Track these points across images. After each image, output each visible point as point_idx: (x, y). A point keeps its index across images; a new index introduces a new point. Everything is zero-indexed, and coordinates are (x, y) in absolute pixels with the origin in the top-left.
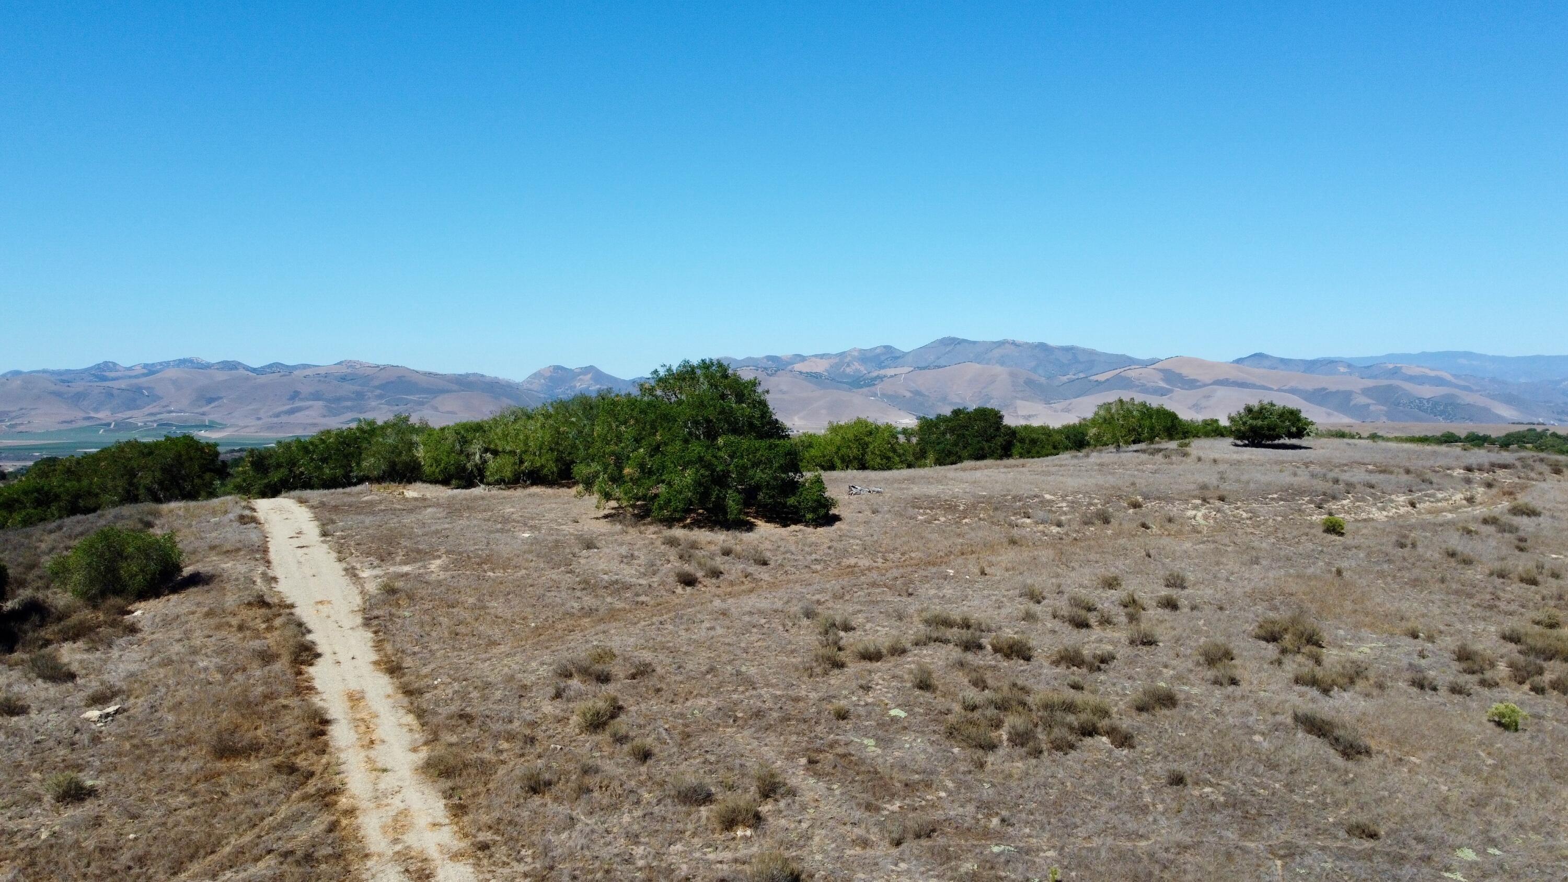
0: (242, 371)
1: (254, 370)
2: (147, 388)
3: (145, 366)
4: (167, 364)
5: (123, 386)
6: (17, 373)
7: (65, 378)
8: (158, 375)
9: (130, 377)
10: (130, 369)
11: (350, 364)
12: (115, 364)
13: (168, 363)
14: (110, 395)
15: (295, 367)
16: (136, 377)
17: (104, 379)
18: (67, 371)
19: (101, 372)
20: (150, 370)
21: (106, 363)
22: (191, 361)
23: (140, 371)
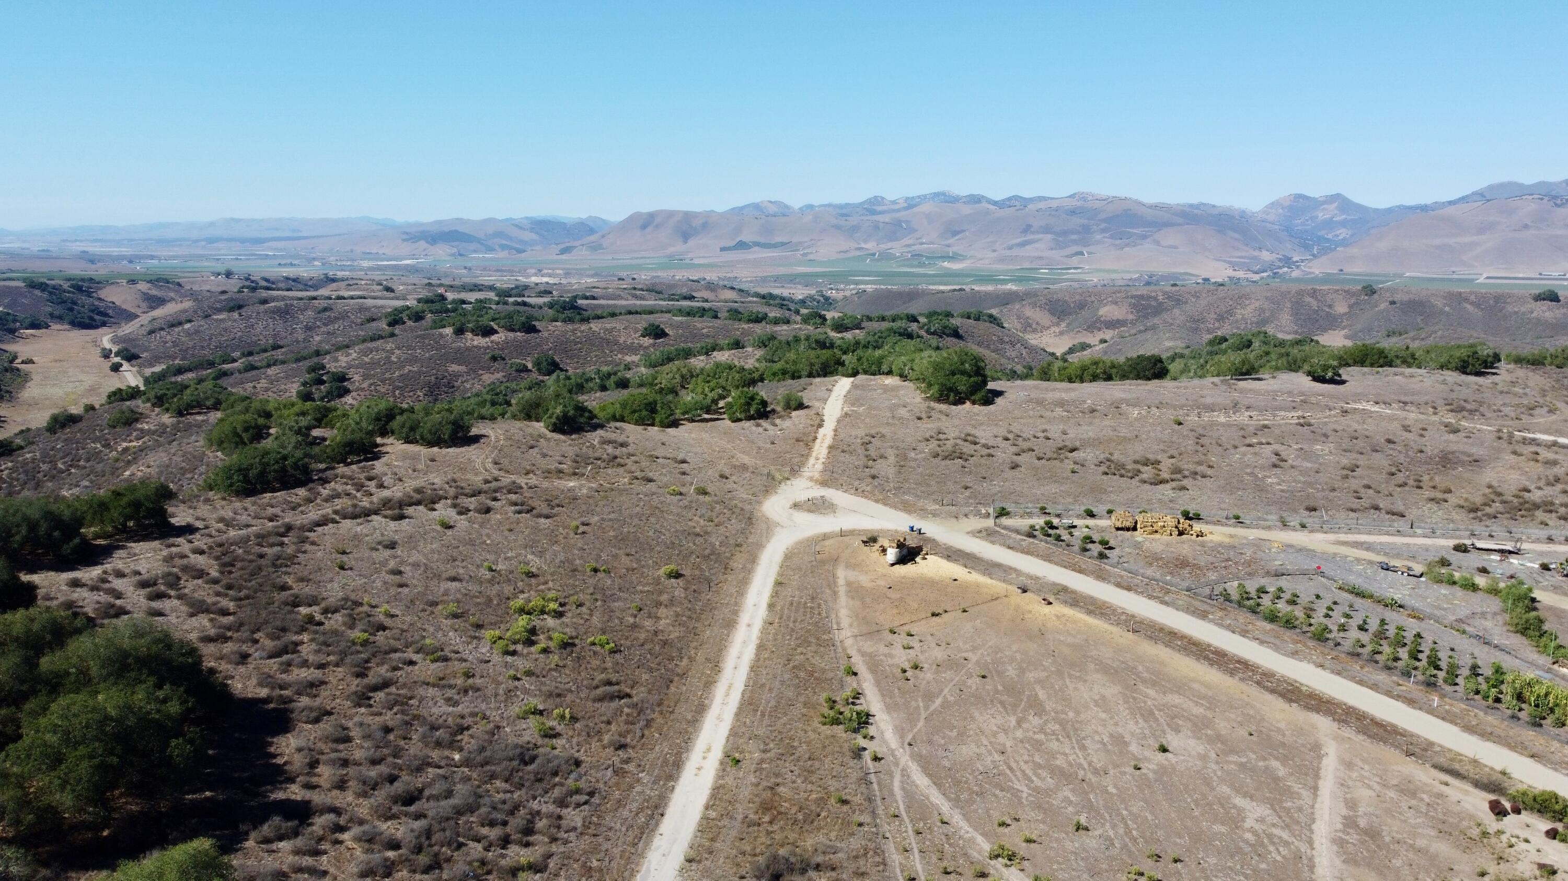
0: (985, 205)
1: (995, 203)
2: (907, 222)
3: (907, 199)
4: (923, 198)
5: (887, 220)
6: (810, 207)
7: (844, 211)
8: (916, 210)
9: (894, 211)
10: (894, 202)
11: (1083, 197)
12: (883, 198)
13: (925, 196)
14: (876, 227)
15: (1031, 200)
16: (898, 211)
17: (873, 212)
18: (847, 204)
19: (872, 206)
20: (911, 204)
21: (876, 197)
22: (944, 194)
23: (903, 204)
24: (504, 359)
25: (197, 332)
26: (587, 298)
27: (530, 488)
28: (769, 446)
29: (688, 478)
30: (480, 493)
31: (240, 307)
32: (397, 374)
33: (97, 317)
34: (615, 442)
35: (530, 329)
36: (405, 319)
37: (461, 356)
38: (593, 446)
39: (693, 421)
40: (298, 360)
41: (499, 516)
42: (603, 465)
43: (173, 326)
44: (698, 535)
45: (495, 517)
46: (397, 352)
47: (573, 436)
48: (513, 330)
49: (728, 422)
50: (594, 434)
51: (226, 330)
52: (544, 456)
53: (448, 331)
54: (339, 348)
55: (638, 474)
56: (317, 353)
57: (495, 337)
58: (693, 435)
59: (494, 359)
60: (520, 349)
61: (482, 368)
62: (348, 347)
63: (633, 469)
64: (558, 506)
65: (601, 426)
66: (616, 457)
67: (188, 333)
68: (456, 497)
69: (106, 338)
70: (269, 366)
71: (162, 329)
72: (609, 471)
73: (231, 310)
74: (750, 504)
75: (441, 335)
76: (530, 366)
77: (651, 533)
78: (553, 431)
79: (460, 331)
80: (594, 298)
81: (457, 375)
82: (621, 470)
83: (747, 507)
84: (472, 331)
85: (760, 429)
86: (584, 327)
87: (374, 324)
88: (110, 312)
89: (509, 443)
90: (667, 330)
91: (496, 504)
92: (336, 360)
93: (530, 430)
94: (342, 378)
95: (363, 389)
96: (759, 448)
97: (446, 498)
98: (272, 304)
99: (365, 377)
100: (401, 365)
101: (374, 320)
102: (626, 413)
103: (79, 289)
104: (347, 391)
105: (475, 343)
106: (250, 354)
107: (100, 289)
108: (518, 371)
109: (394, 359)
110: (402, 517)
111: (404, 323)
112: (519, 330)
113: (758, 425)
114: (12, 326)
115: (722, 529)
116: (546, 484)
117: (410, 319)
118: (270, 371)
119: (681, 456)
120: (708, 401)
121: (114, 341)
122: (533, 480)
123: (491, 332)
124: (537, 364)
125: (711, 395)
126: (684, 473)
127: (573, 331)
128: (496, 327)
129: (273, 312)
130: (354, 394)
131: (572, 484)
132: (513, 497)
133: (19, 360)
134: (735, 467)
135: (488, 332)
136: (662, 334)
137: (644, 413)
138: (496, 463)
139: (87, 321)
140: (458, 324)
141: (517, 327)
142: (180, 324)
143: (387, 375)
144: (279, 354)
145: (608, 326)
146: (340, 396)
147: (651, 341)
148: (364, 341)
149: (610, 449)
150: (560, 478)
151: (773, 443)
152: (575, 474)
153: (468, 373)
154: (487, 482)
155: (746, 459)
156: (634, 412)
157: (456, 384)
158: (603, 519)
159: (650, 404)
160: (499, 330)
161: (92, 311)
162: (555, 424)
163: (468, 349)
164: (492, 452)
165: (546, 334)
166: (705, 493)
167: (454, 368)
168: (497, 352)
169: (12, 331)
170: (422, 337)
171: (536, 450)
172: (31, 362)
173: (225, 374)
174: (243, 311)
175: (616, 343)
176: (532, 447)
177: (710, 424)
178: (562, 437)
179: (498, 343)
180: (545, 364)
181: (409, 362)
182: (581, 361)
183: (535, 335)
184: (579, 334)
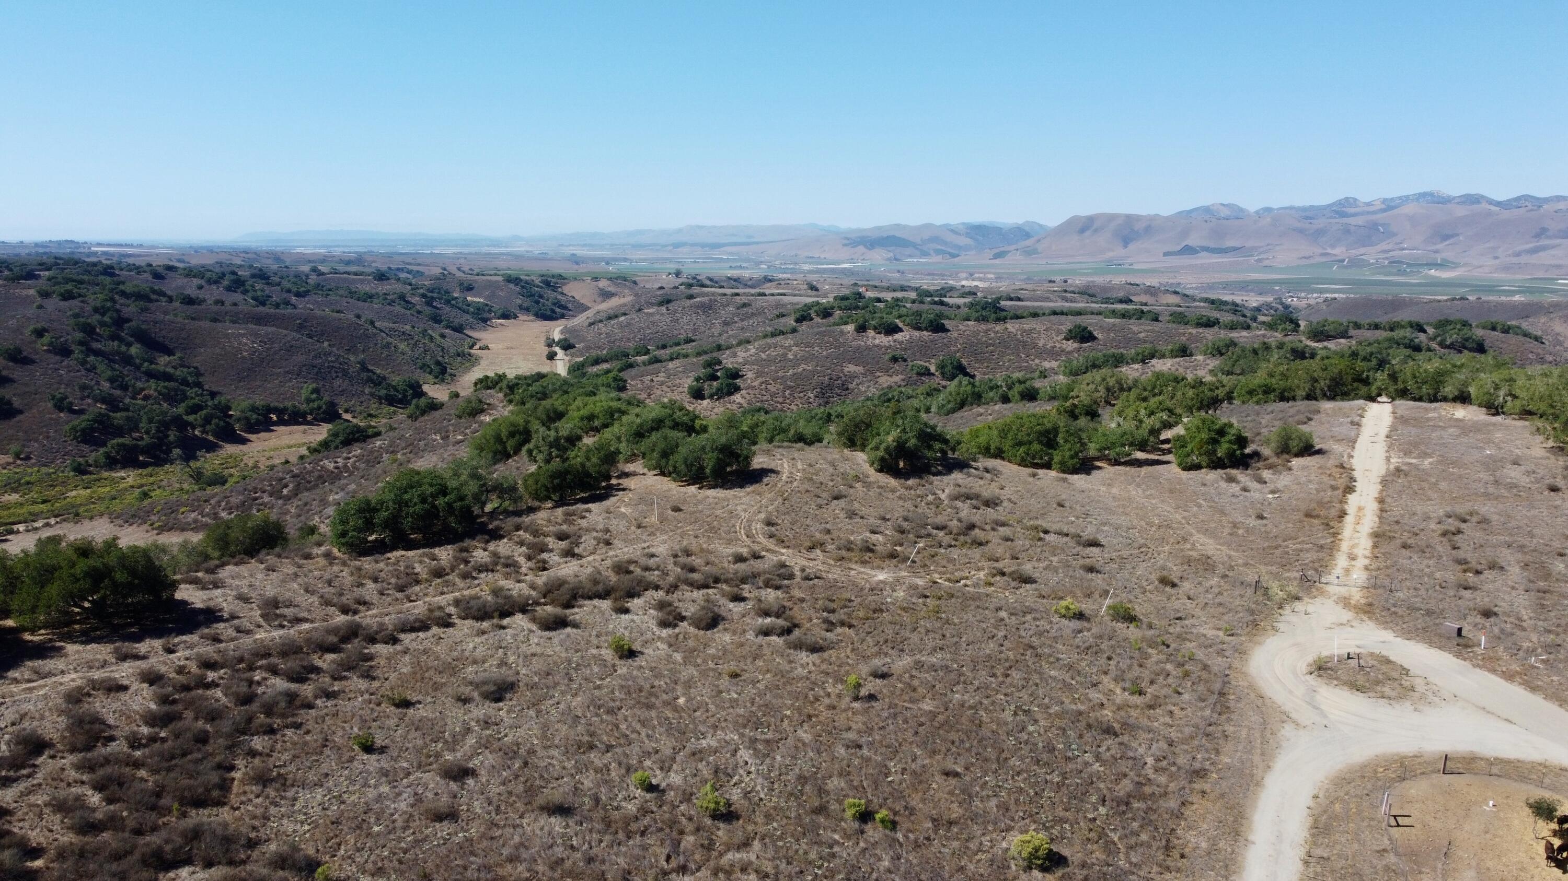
0: (1484, 206)
1: (1498, 204)
2: (1383, 225)
3: (1384, 201)
4: (1405, 199)
5: (1360, 223)
6: (1268, 210)
7: (1309, 214)
8: (1396, 211)
9: (1369, 213)
10: (1368, 204)
12: (1355, 200)
13: (1407, 197)
14: (1347, 231)
15: (1547, 200)
16: (1374, 213)
17: (1343, 215)
18: (1313, 207)
19: (1342, 208)
20: (1389, 205)
21: (1347, 199)
22: (1431, 194)
23: (1379, 206)
24: (905, 360)
25: (629, 325)
26: (1011, 299)
27: (807, 578)
28: (1253, 522)
29: (1098, 580)
30: (717, 580)
31: (669, 301)
32: (791, 372)
33: (558, 310)
34: (977, 496)
35: (937, 328)
36: (813, 315)
37: (857, 356)
38: (938, 503)
39: (1117, 463)
40: (699, 354)
41: (727, 638)
42: (947, 540)
43: (610, 318)
44: (1109, 731)
45: (722, 637)
46: (795, 349)
47: (910, 482)
48: (918, 328)
49: (1174, 469)
50: (946, 479)
51: (653, 323)
52: (852, 514)
53: (850, 328)
54: (739, 344)
55: (1006, 564)
56: (719, 348)
57: (898, 336)
58: (1115, 491)
59: (895, 359)
60: (924, 350)
61: (880, 370)
62: (749, 342)
63: (1000, 551)
64: (843, 624)
65: (962, 465)
66: (972, 527)
67: (621, 326)
68: (674, 588)
69: (557, 331)
70: (672, 359)
71: (601, 321)
72: (955, 553)
73: (661, 304)
74: (1221, 653)
75: (842, 332)
76: (933, 369)
77: (1008, 715)
78: (880, 471)
79: (862, 329)
80: (1019, 299)
81: (853, 376)
82: (976, 553)
83: (1217, 663)
84: (875, 328)
85: (1235, 488)
86: (999, 327)
87: (782, 320)
88: (570, 306)
89: (807, 486)
90: (1095, 333)
91: (737, 608)
92: (735, 355)
93: (844, 467)
94: (735, 375)
95: (753, 388)
96: (1235, 525)
97: (657, 588)
98: (699, 300)
99: (759, 374)
100: (796, 363)
101: (783, 316)
102: (1007, 445)
103: (547, 284)
104: (737, 389)
105: (877, 342)
106: (664, 347)
107: (565, 284)
108: (919, 374)
109: (790, 356)
110: (560, 623)
111: (812, 319)
112: (926, 329)
113: (1231, 480)
114: (486, 315)
115: (1160, 718)
116: (836, 574)
117: (818, 315)
118: (671, 365)
119: (1088, 533)
120: (1144, 432)
121: (562, 332)
122: (818, 562)
123: (896, 329)
124: (941, 367)
125: (1149, 422)
126: (1091, 569)
127: (986, 331)
128: (901, 325)
129: (698, 307)
130: (744, 392)
131: (881, 576)
132: (771, 596)
133: (477, 347)
134: (1189, 561)
135: (892, 330)
136: (1090, 338)
137: (1036, 447)
138: (769, 523)
139: (549, 313)
140: (861, 321)
141: (924, 325)
142: (616, 317)
143: (780, 374)
144: (688, 348)
145: (1026, 327)
146: (730, 394)
147: (1076, 345)
148: (765, 336)
149: (965, 509)
150: (864, 563)
151: (1260, 517)
152: (893, 556)
153: (865, 375)
154: (740, 559)
155: (1208, 546)
156: (1020, 444)
157: (850, 386)
158: (919, 665)
159: (1048, 432)
160: (904, 328)
161: (554, 304)
162: (882, 459)
163: (869, 348)
164: (772, 501)
165: (954, 334)
166: (1131, 618)
167: (851, 368)
168: (898, 353)
169: (485, 320)
170: (823, 334)
171: (842, 503)
172: (487, 348)
173: (631, 366)
174: (670, 306)
175: (1035, 346)
176: (837, 498)
177: (1145, 470)
178: (892, 482)
179: (901, 343)
180: (950, 367)
181: (805, 360)
182: (992, 366)
183: (943, 335)
184: (993, 335)
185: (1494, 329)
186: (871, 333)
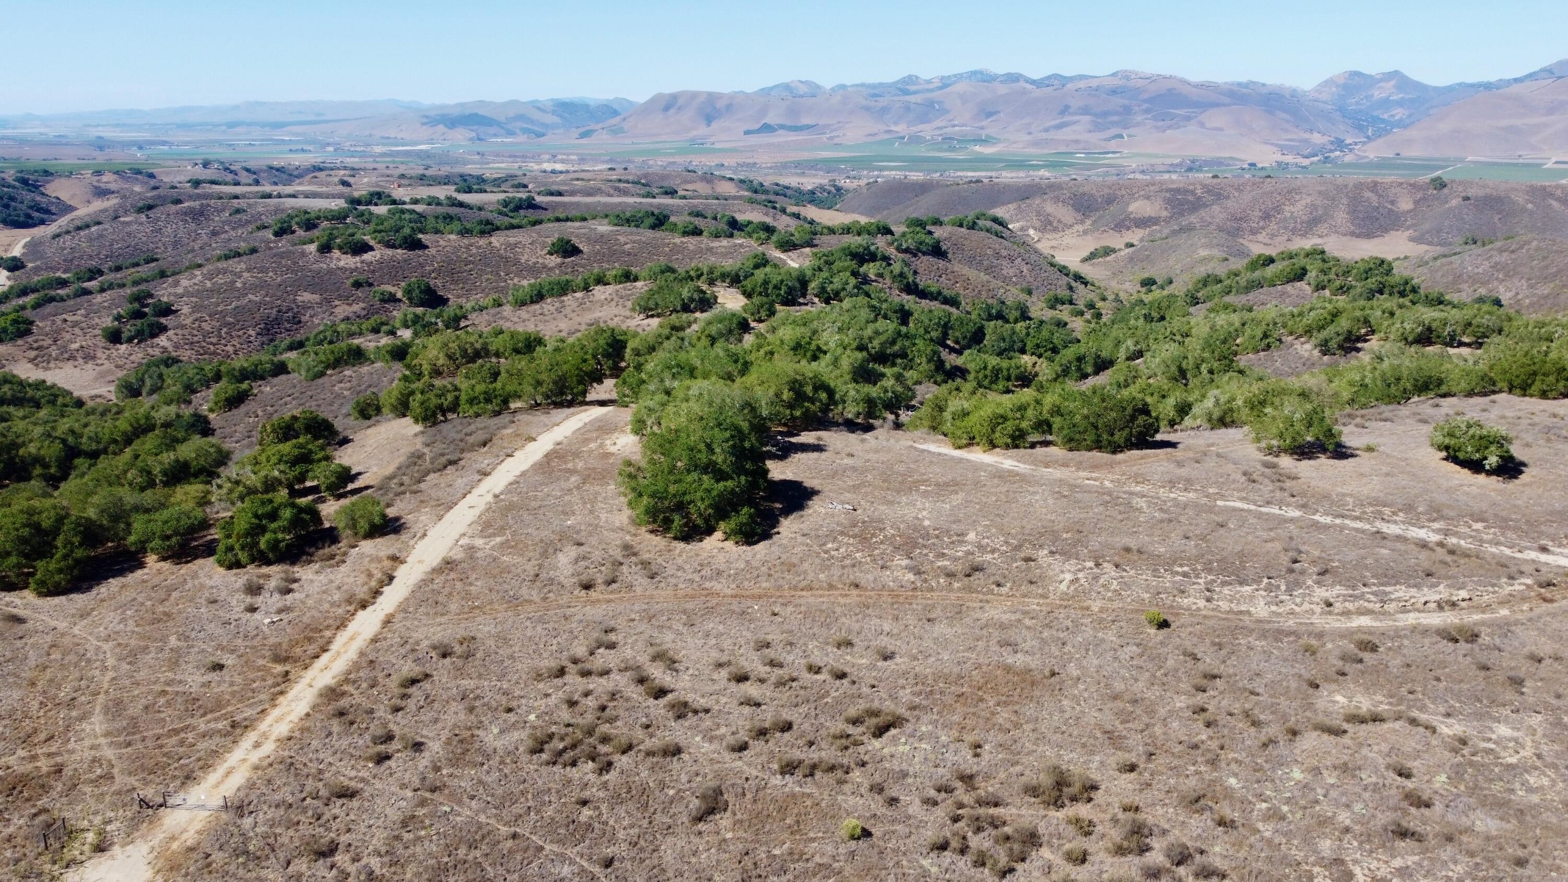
0: (1023, 84)
1: (1033, 82)
2: (939, 102)
3: (942, 78)
4: (959, 77)
5: (919, 101)
6: (843, 87)
7: (876, 91)
8: (949, 90)
9: (928, 91)
10: (929, 82)
11: (1126, 75)
12: (917, 77)
13: (961, 75)
14: (908, 109)
15: (1072, 79)
16: (932, 90)
17: (906, 92)
18: (881, 84)
19: (905, 86)
20: (945, 83)
21: (910, 77)
22: (981, 73)
23: (937, 84)
24: (371, 285)
25: (101, 236)
31: (150, 207)
32: (234, 305)
33: (36, 215)
35: (415, 245)
36: (295, 227)
37: (317, 282)
40: (135, 284)
43: (79, 228)
46: (246, 275)
48: (393, 247)
51: (129, 234)
53: (312, 248)
54: (187, 269)
56: (164, 274)
57: (368, 256)
59: (357, 285)
60: (393, 271)
61: (339, 297)
62: (198, 266)
67: (90, 239)
69: (24, 241)
70: (102, 290)
71: (68, 232)
73: (140, 210)
75: (303, 254)
76: (399, 295)
79: (325, 248)
80: (560, 194)
81: (307, 307)
84: (340, 248)
86: (482, 242)
87: (261, 233)
88: (53, 209)
90: (581, 247)
92: (176, 284)
94: (167, 311)
95: (183, 327)
98: (186, 205)
99: (195, 308)
100: (243, 292)
101: (265, 227)
104: (164, 329)
105: (342, 264)
106: (119, 269)
108: (383, 301)
109: (238, 284)
111: (293, 232)
112: (400, 247)
117: (301, 227)
118: (99, 298)
121: (25, 245)
123: (366, 248)
124: (408, 292)
127: (468, 247)
128: (372, 243)
129: (185, 214)
130: (171, 333)
135: (361, 248)
136: (575, 251)
139: (22, 219)
140: (326, 239)
141: (397, 243)
142: (88, 226)
143: (221, 307)
145: (512, 240)
146: (154, 335)
147: (559, 260)
148: (219, 259)
153: (321, 305)
157: (303, 319)
160: (376, 246)
161: (31, 207)
163: (330, 272)
165: (433, 251)
167: (306, 297)
168: (362, 278)
173: (51, 300)
174: (151, 213)
175: (517, 262)
179: (370, 264)
180: (417, 291)
181: (254, 288)
182: (467, 287)
183: (420, 252)
184: (474, 251)
185: (961, 225)
186: (336, 253)
